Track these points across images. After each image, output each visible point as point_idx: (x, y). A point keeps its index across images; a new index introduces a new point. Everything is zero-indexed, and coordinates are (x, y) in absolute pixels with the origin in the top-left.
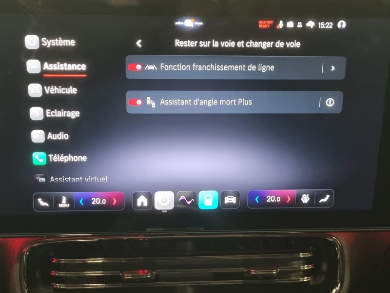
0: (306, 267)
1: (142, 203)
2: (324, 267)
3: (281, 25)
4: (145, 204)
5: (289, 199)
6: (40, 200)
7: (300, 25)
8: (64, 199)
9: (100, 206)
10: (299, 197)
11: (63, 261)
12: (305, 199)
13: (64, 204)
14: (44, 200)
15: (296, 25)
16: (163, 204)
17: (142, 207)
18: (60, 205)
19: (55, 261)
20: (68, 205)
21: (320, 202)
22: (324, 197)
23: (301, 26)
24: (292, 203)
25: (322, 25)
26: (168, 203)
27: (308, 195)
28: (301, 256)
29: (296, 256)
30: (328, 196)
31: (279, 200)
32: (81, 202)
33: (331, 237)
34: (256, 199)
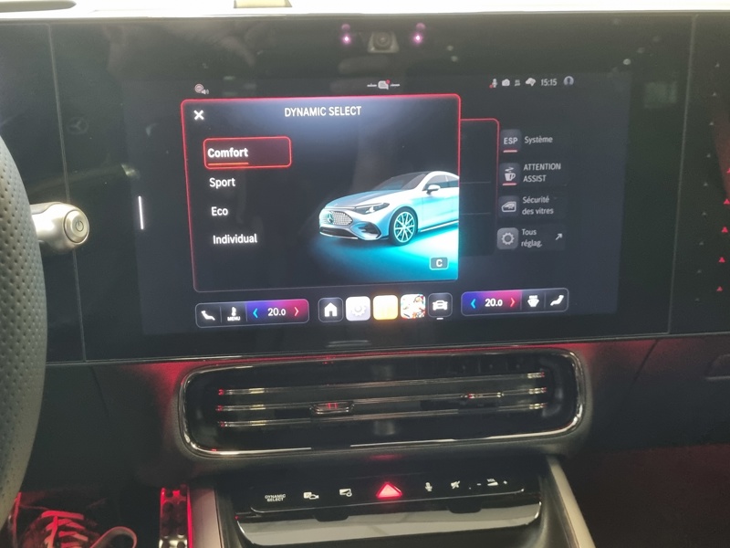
0: (537, 391)
1: (331, 313)
2: (560, 395)
3: (495, 83)
4: (335, 314)
5: (513, 302)
6: (204, 313)
7: (517, 83)
8: (234, 310)
9: (279, 319)
10: (525, 299)
11: (231, 392)
12: (533, 301)
13: (234, 317)
14: (209, 314)
15: (512, 82)
16: (357, 314)
17: (331, 317)
18: (229, 319)
19: (221, 392)
20: (238, 319)
21: (552, 304)
22: (556, 298)
23: (519, 84)
24: (516, 308)
25: (544, 82)
26: (363, 312)
27: (536, 297)
28: (530, 377)
29: (522, 376)
30: (561, 297)
31: (500, 303)
32: (254, 313)
33: (568, 352)
34: (472, 304)
